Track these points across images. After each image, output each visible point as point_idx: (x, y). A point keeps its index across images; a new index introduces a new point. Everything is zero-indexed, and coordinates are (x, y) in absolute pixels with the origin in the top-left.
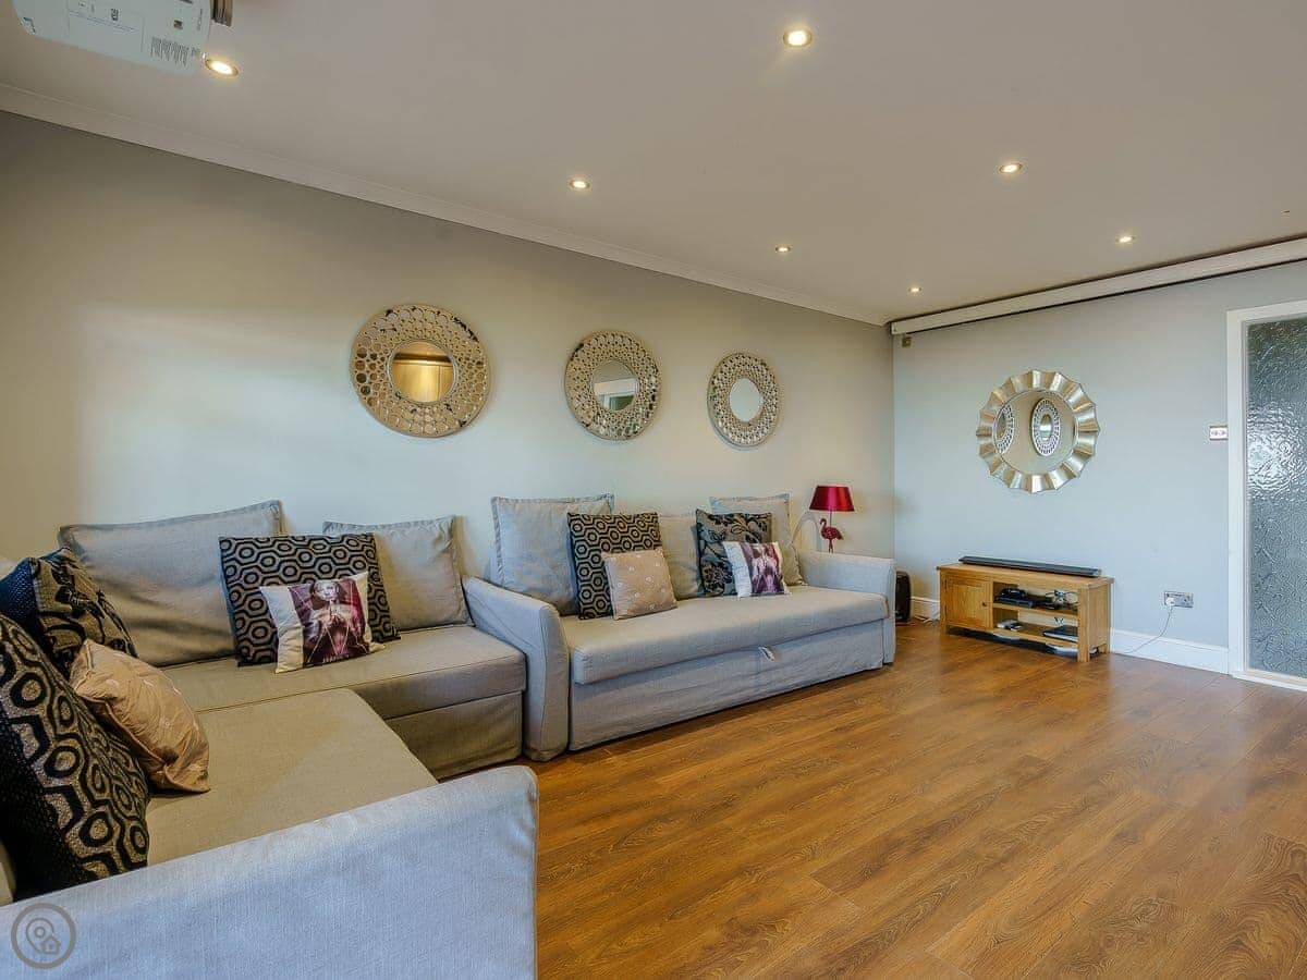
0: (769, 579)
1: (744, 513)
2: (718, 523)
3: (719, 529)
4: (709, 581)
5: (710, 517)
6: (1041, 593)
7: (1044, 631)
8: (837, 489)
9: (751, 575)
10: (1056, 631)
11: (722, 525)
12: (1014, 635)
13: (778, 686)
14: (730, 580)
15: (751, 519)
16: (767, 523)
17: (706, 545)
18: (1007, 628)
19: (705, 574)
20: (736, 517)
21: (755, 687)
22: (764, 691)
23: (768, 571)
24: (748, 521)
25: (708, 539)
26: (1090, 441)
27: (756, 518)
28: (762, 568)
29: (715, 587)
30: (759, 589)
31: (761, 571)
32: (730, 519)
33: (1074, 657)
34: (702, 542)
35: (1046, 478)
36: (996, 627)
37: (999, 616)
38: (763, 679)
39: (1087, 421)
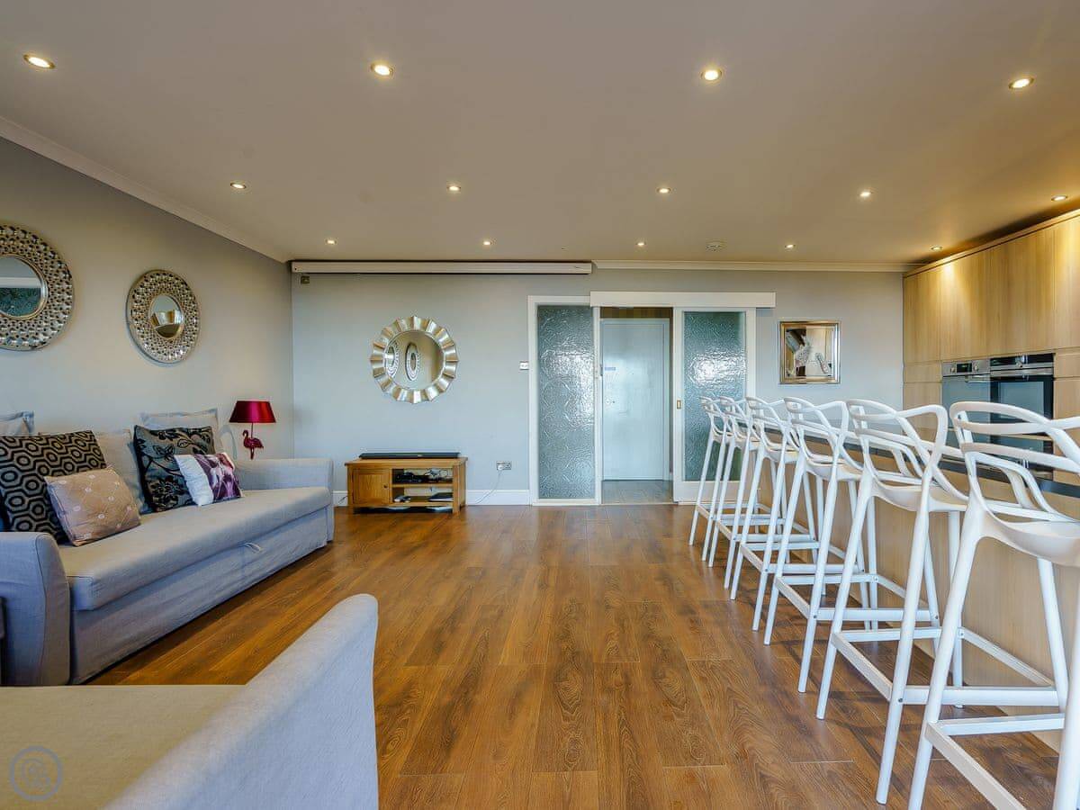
0: (229, 486)
1: (185, 427)
2: (162, 438)
3: (165, 444)
4: (159, 496)
5: (153, 433)
6: (421, 473)
7: (429, 499)
8: (259, 404)
9: (211, 483)
10: (437, 496)
11: (167, 439)
12: (408, 504)
13: (258, 576)
14: (183, 489)
15: (194, 433)
16: (210, 435)
17: (151, 459)
18: (402, 501)
19: (152, 490)
20: (177, 432)
21: (243, 579)
22: (248, 582)
23: (227, 478)
24: (190, 435)
25: (153, 454)
26: (453, 368)
27: (197, 432)
28: (221, 477)
29: (166, 500)
30: (220, 495)
31: (221, 479)
32: (172, 434)
33: (450, 511)
34: (145, 460)
35: (424, 393)
36: (394, 502)
37: (397, 493)
38: (247, 571)
39: (451, 355)
